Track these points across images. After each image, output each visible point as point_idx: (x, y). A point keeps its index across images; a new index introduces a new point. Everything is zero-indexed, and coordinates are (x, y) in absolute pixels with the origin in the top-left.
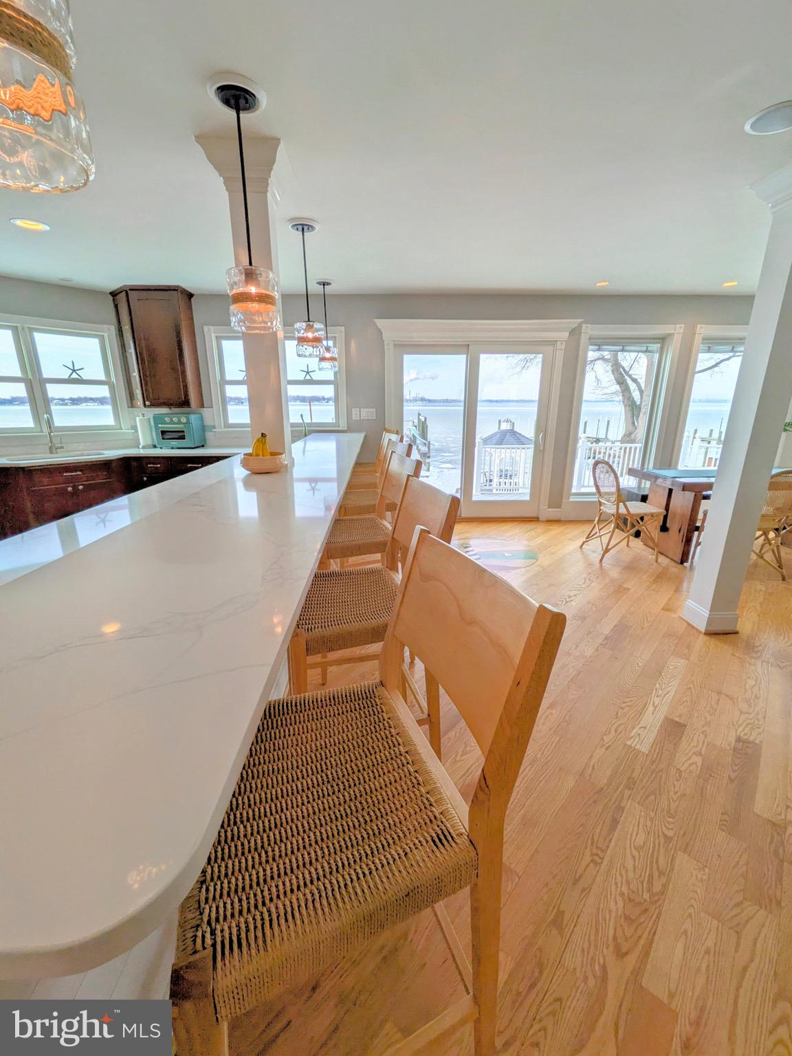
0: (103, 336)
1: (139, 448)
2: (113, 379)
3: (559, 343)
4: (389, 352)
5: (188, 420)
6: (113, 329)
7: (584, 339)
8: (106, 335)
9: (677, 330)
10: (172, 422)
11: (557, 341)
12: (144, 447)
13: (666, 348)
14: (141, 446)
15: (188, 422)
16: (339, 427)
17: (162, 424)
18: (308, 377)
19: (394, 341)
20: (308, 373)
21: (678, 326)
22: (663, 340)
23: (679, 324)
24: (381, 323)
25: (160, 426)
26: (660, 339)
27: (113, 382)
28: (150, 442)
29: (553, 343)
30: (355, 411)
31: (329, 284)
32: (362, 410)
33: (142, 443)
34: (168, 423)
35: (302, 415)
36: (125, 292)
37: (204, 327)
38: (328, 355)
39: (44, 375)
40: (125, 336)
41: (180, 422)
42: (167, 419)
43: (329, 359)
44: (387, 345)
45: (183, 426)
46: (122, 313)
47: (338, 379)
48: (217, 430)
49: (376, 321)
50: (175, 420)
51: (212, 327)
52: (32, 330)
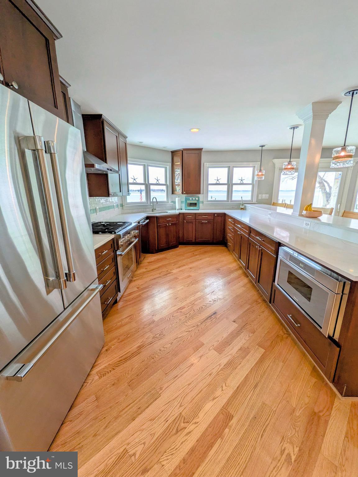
0: (166, 167)
1: (175, 209)
2: (168, 183)
3: (350, 168)
4: (277, 172)
6: (170, 164)
8: (168, 167)
10: (192, 200)
12: (178, 209)
14: (177, 209)
15: (199, 199)
16: (253, 202)
17: (188, 200)
18: (242, 182)
19: (279, 168)
20: (242, 180)
24: (276, 161)
25: (188, 201)
27: (168, 185)
28: (180, 208)
30: (260, 195)
31: (264, 146)
32: (263, 195)
33: (177, 207)
34: (191, 200)
35: (242, 197)
36: (181, 151)
37: (205, 163)
38: (260, 174)
39: (150, 182)
40: (175, 167)
41: (195, 200)
42: (191, 199)
43: (260, 175)
44: (276, 170)
45: (196, 201)
46: (176, 159)
47: (254, 183)
48: (204, 203)
49: (273, 160)
50: (194, 199)
51: (207, 163)
52: (148, 166)
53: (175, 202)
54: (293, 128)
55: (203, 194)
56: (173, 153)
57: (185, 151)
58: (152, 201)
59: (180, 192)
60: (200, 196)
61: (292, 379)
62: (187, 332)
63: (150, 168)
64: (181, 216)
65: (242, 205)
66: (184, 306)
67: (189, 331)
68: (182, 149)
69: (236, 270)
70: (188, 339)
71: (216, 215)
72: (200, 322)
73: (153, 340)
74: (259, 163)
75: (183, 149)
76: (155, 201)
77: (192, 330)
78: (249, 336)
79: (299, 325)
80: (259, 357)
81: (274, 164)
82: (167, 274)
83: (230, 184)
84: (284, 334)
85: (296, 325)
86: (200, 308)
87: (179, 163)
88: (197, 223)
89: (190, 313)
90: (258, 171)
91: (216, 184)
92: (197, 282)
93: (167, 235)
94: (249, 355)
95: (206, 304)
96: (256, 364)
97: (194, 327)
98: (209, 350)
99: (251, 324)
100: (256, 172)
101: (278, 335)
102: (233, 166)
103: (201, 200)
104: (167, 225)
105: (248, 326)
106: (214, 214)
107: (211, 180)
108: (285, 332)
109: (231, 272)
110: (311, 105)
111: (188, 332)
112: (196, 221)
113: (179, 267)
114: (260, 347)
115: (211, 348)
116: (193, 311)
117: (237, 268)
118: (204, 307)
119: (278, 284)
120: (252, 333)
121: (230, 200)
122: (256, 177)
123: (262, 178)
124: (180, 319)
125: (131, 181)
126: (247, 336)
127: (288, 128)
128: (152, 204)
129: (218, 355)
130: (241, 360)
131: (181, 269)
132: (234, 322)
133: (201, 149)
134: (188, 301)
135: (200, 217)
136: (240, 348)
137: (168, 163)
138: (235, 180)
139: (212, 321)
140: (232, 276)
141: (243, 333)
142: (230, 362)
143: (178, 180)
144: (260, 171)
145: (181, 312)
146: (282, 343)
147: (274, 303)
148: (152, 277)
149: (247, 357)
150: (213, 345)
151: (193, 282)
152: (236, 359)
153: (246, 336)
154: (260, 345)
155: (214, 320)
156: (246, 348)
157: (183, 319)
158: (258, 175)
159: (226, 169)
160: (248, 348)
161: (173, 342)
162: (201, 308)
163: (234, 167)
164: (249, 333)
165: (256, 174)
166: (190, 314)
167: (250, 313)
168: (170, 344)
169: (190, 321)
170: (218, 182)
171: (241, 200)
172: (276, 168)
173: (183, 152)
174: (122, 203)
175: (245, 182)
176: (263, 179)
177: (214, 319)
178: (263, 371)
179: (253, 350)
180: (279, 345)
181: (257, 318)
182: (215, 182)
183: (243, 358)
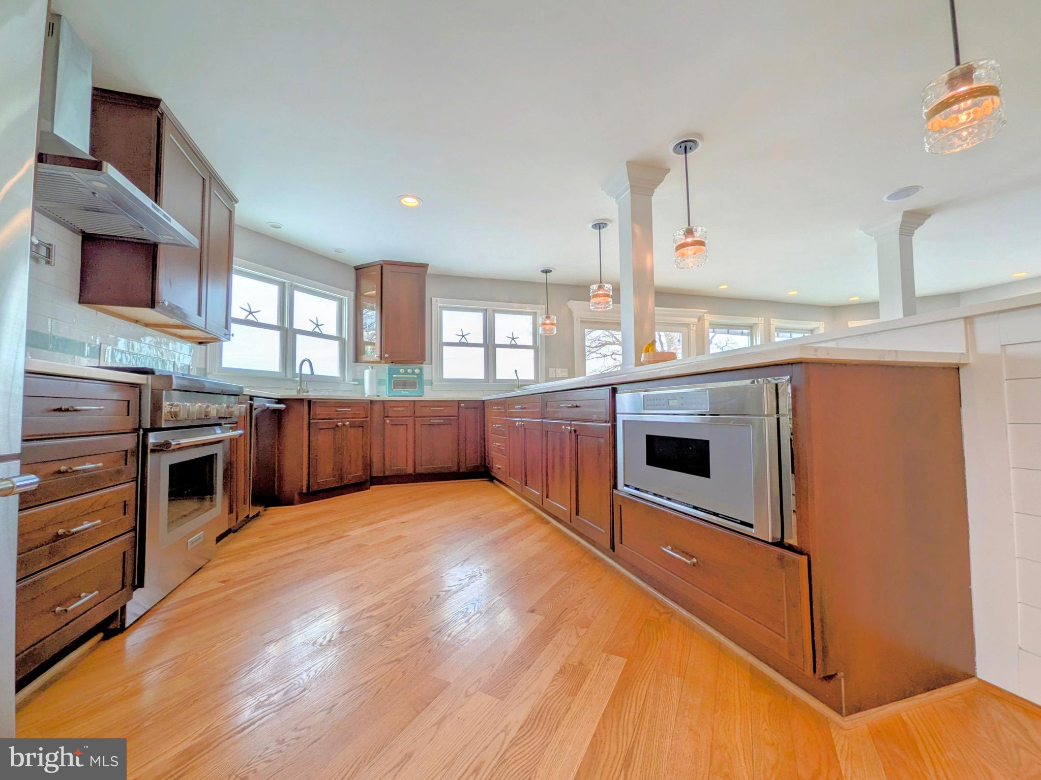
0: (342, 299)
2: (345, 335)
3: (691, 325)
4: (577, 326)
5: (421, 369)
6: (352, 294)
7: (707, 324)
8: (346, 299)
9: (760, 321)
10: (406, 373)
11: (690, 324)
13: (754, 332)
15: (421, 374)
16: (538, 382)
17: (395, 374)
18: (513, 342)
19: (581, 318)
20: (513, 339)
21: (760, 318)
22: (751, 327)
23: (761, 317)
24: (572, 304)
25: (394, 376)
26: (748, 327)
27: (345, 339)
29: (688, 325)
30: (551, 370)
31: (550, 271)
32: (557, 370)
33: (367, 392)
34: (402, 374)
35: (516, 371)
36: (380, 267)
37: (433, 298)
38: (548, 322)
39: (296, 326)
40: (364, 302)
41: (413, 373)
42: (402, 371)
43: (548, 324)
44: (575, 322)
45: (415, 376)
46: (364, 283)
47: (538, 344)
48: (434, 383)
49: (568, 303)
50: (409, 371)
51: (439, 299)
52: (294, 288)
53: (361, 382)
54: (598, 227)
55: (432, 364)
56: (359, 270)
57: (389, 267)
58: (297, 371)
59: (376, 356)
60: (426, 367)
61: (715, 711)
62: (389, 663)
63: (298, 295)
64: (377, 408)
65: (518, 388)
66: (383, 600)
67: (396, 660)
68: (382, 263)
69: (519, 515)
70: (392, 684)
71: (462, 405)
72: (434, 631)
73: (255, 714)
74: (544, 306)
75: (383, 261)
76: (309, 372)
77: (406, 656)
78: (578, 636)
79: (694, 560)
80: (617, 679)
81: (570, 311)
82: (333, 540)
83: (489, 346)
84: (661, 614)
85: (689, 562)
86: (431, 599)
87: (375, 292)
88: (418, 426)
89: (401, 614)
90: (544, 316)
91: (461, 344)
92: (422, 545)
93: (338, 450)
94: (588, 681)
95: (449, 587)
96: (614, 697)
97: (413, 648)
98: (466, 696)
99: (576, 609)
100: (540, 319)
101: (646, 620)
102: (493, 310)
103: (426, 376)
104: (337, 426)
105: (570, 615)
106: (459, 402)
107: (449, 335)
108: (662, 611)
109: (507, 519)
110: (626, 166)
111: (392, 665)
112: (414, 421)
113: (371, 524)
114: (611, 654)
115: (472, 690)
116: (412, 606)
117: (520, 511)
118: (444, 593)
119: (626, 486)
120: (583, 628)
121: (491, 380)
122: (540, 328)
123: (552, 330)
124: (365, 635)
125: (236, 313)
126: (574, 637)
127: (590, 225)
128: (298, 379)
129: (496, 703)
130: (569, 700)
131: (375, 526)
132: (532, 611)
133: (424, 266)
134: (395, 588)
135: (426, 411)
136: (559, 669)
137: (346, 290)
138: (501, 337)
139: (468, 621)
140: (512, 525)
141: (560, 632)
142: (539, 712)
143: (371, 333)
144: (548, 317)
145: (371, 617)
146: (662, 634)
147: (621, 543)
148: (280, 553)
149: (585, 687)
150: (479, 680)
151: (409, 547)
152: (552, 701)
153: (570, 636)
154: (611, 650)
155: (474, 618)
156: (575, 664)
157: (375, 633)
158: (544, 324)
159: (480, 315)
160: (581, 663)
161: (335, 702)
162: (436, 597)
163: (495, 311)
164: (576, 629)
165: (540, 322)
166: (401, 617)
167: (570, 588)
168: (326, 712)
169: (400, 634)
170: (463, 340)
171: (516, 378)
172: (575, 319)
173: (382, 267)
174: (203, 366)
175: (519, 342)
176: (555, 332)
177: (474, 615)
178: (635, 713)
179: (596, 666)
180: (657, 639)
181: (587, 594)
182: (457, 340)
183: (574, 692)
